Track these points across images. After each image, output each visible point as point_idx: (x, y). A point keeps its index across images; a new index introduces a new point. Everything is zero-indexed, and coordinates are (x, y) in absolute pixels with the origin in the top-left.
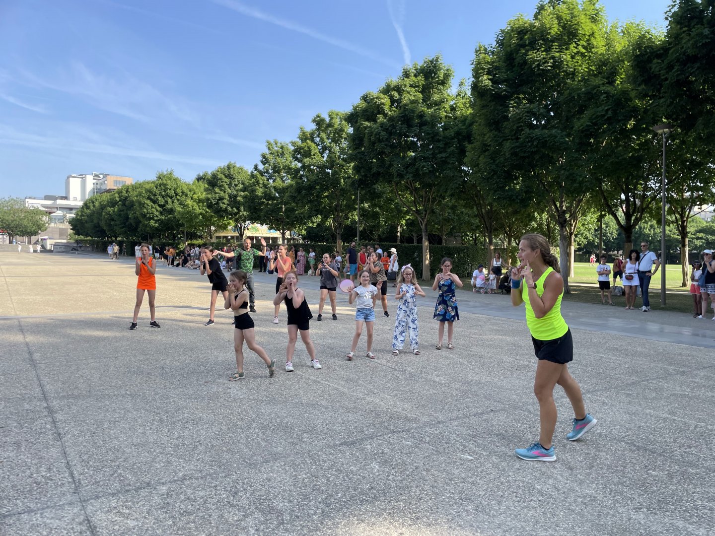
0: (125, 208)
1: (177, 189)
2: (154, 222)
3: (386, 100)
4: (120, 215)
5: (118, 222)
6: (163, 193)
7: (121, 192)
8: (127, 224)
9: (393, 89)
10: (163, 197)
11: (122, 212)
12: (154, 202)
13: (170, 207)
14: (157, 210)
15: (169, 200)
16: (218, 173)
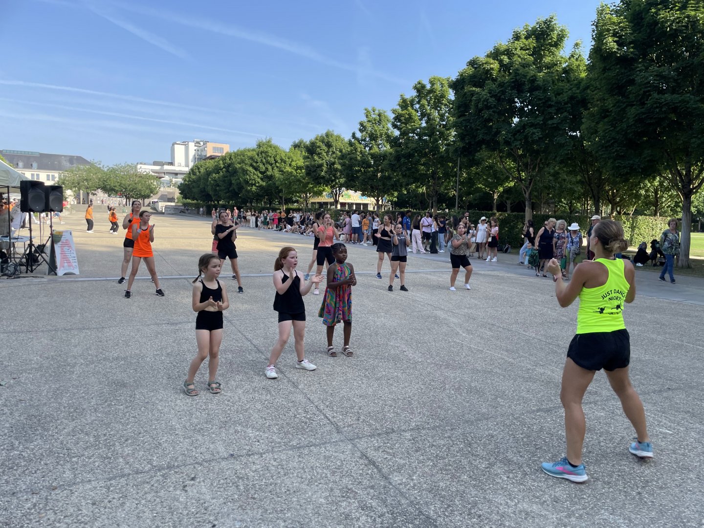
0: (228, 174)
1: (276, 156)
2: (256, 188)
3: (496, 65)
4: (224, 181)
5: (223, 188)
7: (225, 159)
8: (231, 189)
9: (503, 53)
10: (264, 164)
11: (226, 179)
12: (256, 169)
13: (270, 173)
15: (270, 167)
16: (317, 141)
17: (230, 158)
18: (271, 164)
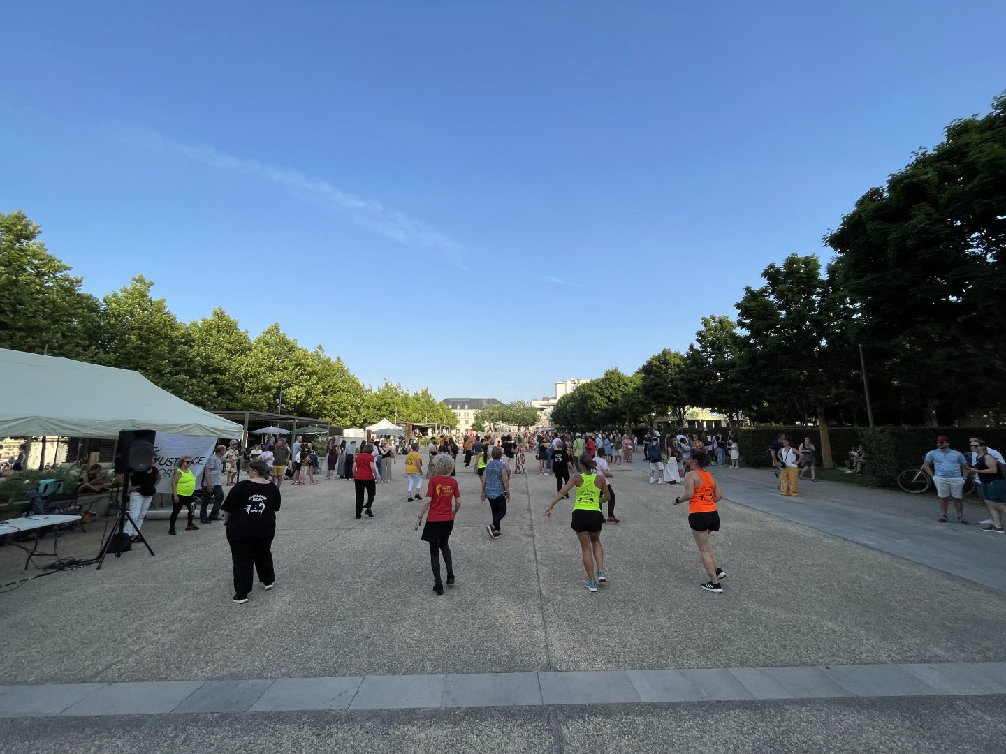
0: (581, 402)
1: (619, 381)
5: (578, 414)
6: (609, 386)
8: (583, 414)
11: (580, 405)
13: (614, 398)
14: (603, 401)
17: (584, 389)
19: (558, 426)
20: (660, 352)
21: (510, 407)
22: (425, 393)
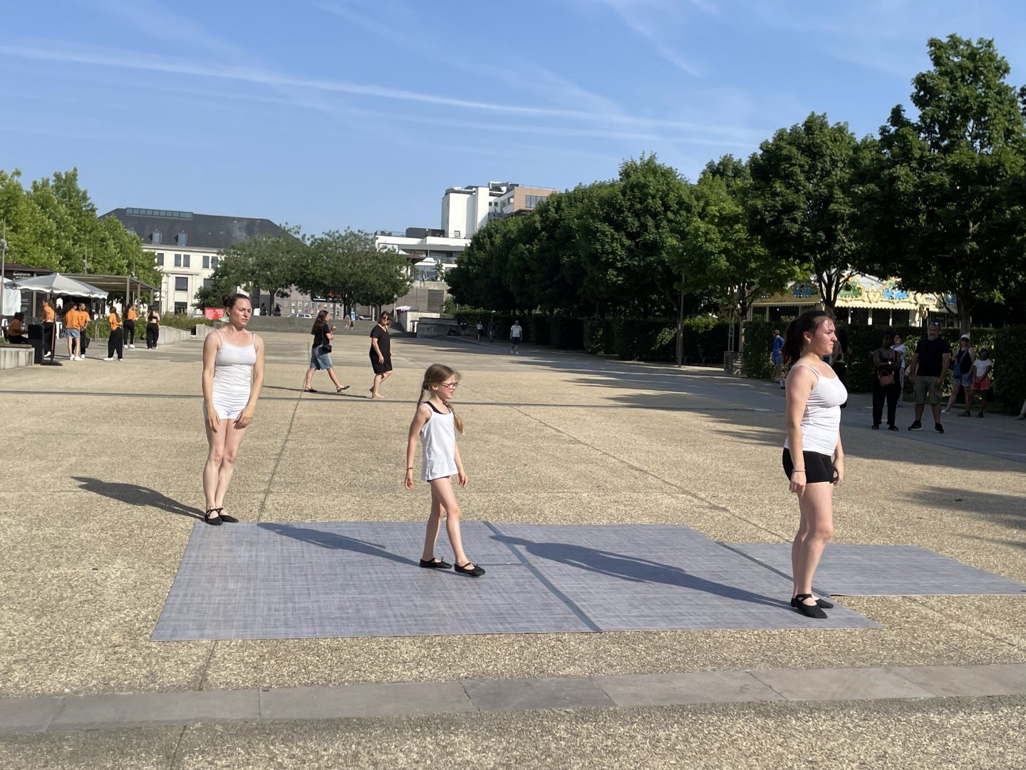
1: (668, 195)
2: (615, 273)
6: (639, 206)
7: (547, 210)
10: (637, 215)
11: (547, 255)
12: (618, 227)
13: (651, 237)
14: (623, 245)
15: (650, 222)
17: (558, 209)
18: (654, 215)
19: (467, 309)
20: (800, 122)
21: (322, 246)
22: (66, 186)
